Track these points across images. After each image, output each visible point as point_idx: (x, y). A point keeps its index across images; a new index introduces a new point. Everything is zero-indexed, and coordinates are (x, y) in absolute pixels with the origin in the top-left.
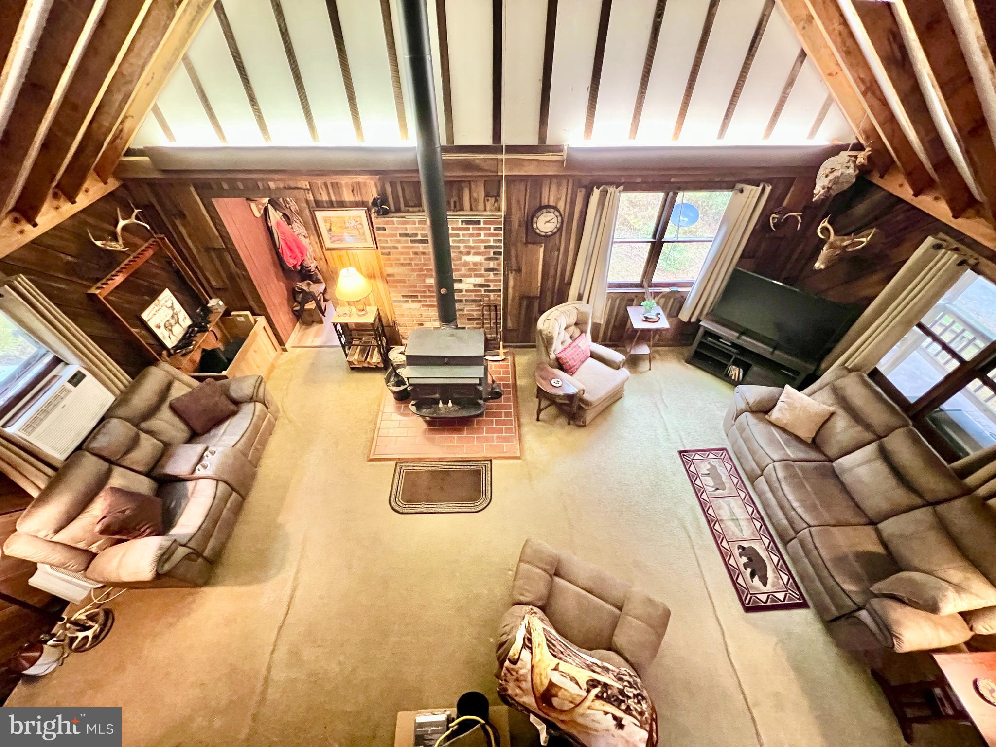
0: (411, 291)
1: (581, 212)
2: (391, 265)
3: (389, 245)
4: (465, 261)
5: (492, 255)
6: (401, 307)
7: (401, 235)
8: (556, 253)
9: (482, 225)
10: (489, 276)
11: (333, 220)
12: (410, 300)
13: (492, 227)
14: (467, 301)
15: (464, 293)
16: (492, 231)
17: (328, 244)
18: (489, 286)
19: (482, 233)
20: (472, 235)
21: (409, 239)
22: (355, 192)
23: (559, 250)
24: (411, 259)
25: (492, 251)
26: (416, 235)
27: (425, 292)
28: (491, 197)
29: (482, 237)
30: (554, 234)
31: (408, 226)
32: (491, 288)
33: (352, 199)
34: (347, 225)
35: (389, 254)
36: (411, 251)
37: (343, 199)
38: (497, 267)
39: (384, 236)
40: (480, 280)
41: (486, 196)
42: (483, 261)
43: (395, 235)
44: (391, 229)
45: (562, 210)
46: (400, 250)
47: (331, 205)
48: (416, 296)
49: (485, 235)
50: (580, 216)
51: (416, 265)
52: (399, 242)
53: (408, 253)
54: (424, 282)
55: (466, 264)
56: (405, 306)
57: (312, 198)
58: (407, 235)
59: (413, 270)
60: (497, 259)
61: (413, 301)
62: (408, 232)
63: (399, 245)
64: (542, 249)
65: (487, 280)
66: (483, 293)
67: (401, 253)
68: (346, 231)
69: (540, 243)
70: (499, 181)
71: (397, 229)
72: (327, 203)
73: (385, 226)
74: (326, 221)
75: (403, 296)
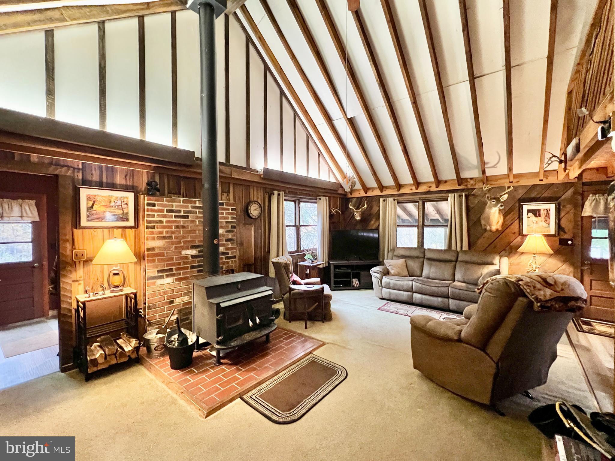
0: (167, 266)
1: (268, 206)
2: (153, 239)
3: (156, 219)
5: (230, 229)
6: (154, 284)
7: (168, 211)
8: (260, 231)
9: (225, 206)
10: (228, 245)
11: (98, 199)
12: (165, 274)
13: (230, 208)
16: (230, 211)
17: (84, 222)
18: (228, 254)
19: (224, 212)
21: (174, 214)
22: (128, 178)
23: (261, 229)
24: (173, 232)
25: (230, 225)
26: (179, 211)
27: (180, 264)
28: (225, 193)
29: (225, 215)
30: (258, 218)
31: (174, 204)
32: (230, 255)
33: (123, 182)
34: (112, 204)
35: (154, 227)
36: (174, 225)
37: (114, 182)
38: (233, 238)
39: (152, 210)
40: (222, 249)
42: (225, 233)
43: (162, 211)
44: (161, 205)
45: (260, 203)
46: (165, 224)
47: (100, 185)
48: (171, 270)
50: (268, 208)
51: (176, 237)
52: (164, 216)
53: (171, 227)
54: (181, 254)
56: (160, 282)
57: (80, 177)
58: (172, 211)
59: (173, 243)
60: (233, 231)
61: (167, 276)
62: (174, 208)
63: (164, 220)
64: (253, 228)
65: (227, 249)
67: (164, 227)
68: (109, 209)
69: (252, 224)
70: (229, 183)
71: (165, 206)
72: (96, 182)
73: (156, 203)
74: (89, 198)
75: (159, 271)
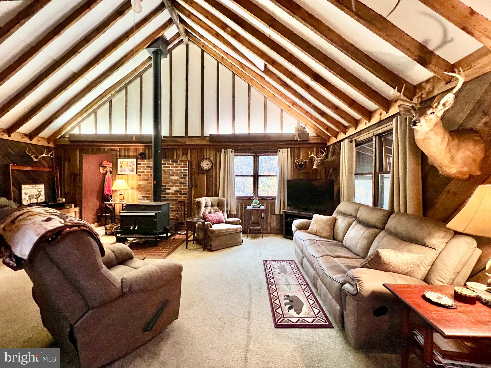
0: (147, 194)
2: (141, 180)
3: (142, 171)
4: (172, 179)
5: (183, 176)
7: (147, 167)
8: (212, 179)
9: (179, 163)
10: (181, 186)
11: (123, 162)
12: (146, 198)
13: (183, 163)
14: (171, 200)
15: (170, 195)
16: (183, 165)
17: (119, 173)
19: (179, 166)
20: (175, 167)
21: (150, 168)
22: (134, 152)
23: (213, 177)
24: (149, 178)
25: (183, 174)
28: (185, 154)
31: (150, 163)
32: (182, 193)
33: (133, 155)
34: (128, 165)
35: (141, 175)
36: (150, 174)
37: (130, 155)
38: (185, 182)
39: (140, 167)
40: (177, 189)
41: (183, 154)
42: (179, 179)
43: (144, 167)
44: (144, 164)
45: (212, 160)
46: (145, 173)
47: (125, 157)
48: (148, 197)
49: (180, 167)
52: (145, 169)
53: (148, 175)
55: (172, 180)
57: (118, 154)
59: (149, 183)
60: (185, 178)
61: (147, 199)
63: (145, 171)
64: (205, 177)
65: (180, 189)
66: (179, 195)
67: (145, 175)
68: (127, 167)
69: (205, 174)
70: (187, 149)
71: (146, 164)
72: (123, 156)
73: (142, 163)
74: (121, 163)
75: (143, 196)
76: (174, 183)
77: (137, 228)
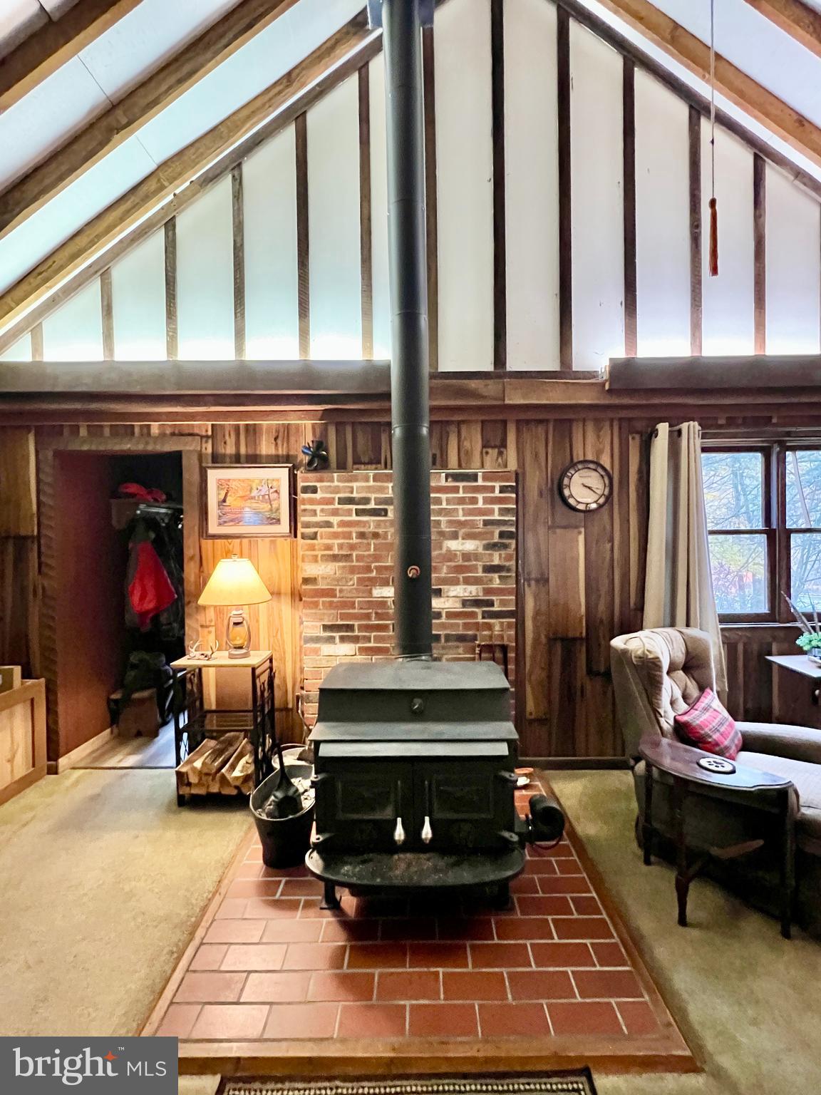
0: (343, 617)
1: (640, 471)
2: (315, 559)
3: (319, 518)
4: (449, 551)
5: (496, 539)
6: (316, 652)
7: (342, 501)
8: (608, 546)
9: (480, 482)
10: (491, 580)
11: (233, 485)
12: (337, 635)
13: (497, 485)
14: (448, 638)
15: (443, 620)
16: (497, 493)
17: (213, 528)
18: (491, 604)
19: (480, 497)
20: (461, 501)
21: (354, 507)
22: (279, 442)
23: (611, 540)
24: (352, 547)
25: (495, 530)
26: (367, 501)
27: (368, 617)
28: (493, 447)
29: (480, 504)
31: (355, 485)
32: (496, 608)
33: (272, 451)
34: (254, 493)
35: (314, 537)
36: (354, 530)
37: (258, 452)
38: (507, 564)
39: (312, 502)
40: (473, 591)
41: (484, 447)
42: (480, 550)
43: (330, 501)
44: (327, 489)
45: (608, 467)
46: (336, 529)
47: (237, 460)
48: (350, 628)
49: (486, 501)
50: (640, 479)
51: (359, 558)
52: (335, 513)
53: (349, 536)
54: (370, 592)
55: (450, 556)
56: (327, 649)
57: (210, 450)
58: (350, 501)
59: (353, 570)
60: (505, 546)
61: (343, 639)
62: (355, 495)
63: (335, 520)
64: (581, 538)
65: (488, 591)
66: (480, 620)
67: (336, 535)
68: (248, 503)
69: (577, 527)
70: (504, 423)
71: (337, 490)
72: (231, 456)
73: (318, 485)
74: (220, 484)
75: (326, 628)
76: (459, 569)
77: (427, 832)
